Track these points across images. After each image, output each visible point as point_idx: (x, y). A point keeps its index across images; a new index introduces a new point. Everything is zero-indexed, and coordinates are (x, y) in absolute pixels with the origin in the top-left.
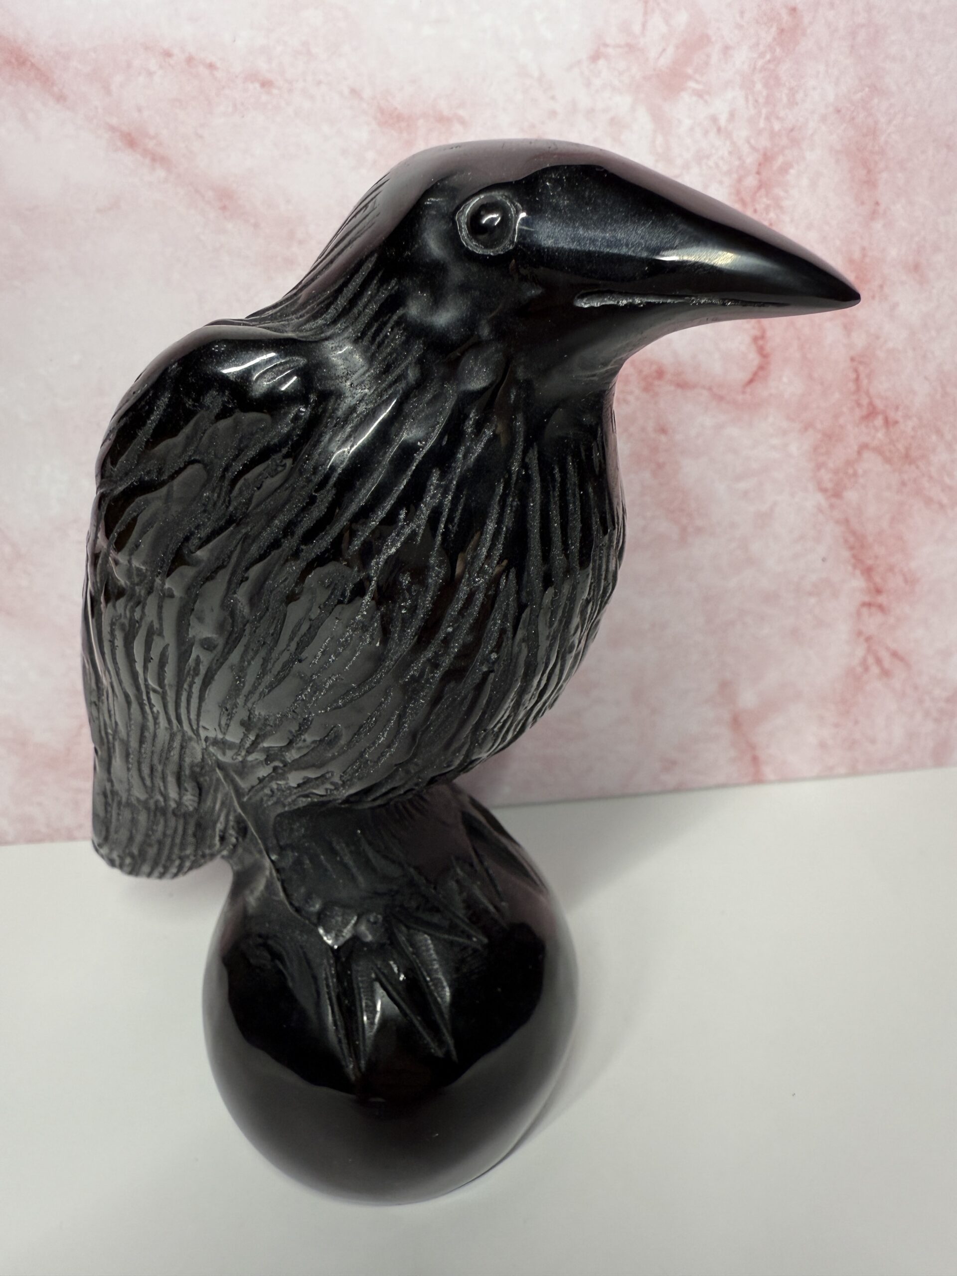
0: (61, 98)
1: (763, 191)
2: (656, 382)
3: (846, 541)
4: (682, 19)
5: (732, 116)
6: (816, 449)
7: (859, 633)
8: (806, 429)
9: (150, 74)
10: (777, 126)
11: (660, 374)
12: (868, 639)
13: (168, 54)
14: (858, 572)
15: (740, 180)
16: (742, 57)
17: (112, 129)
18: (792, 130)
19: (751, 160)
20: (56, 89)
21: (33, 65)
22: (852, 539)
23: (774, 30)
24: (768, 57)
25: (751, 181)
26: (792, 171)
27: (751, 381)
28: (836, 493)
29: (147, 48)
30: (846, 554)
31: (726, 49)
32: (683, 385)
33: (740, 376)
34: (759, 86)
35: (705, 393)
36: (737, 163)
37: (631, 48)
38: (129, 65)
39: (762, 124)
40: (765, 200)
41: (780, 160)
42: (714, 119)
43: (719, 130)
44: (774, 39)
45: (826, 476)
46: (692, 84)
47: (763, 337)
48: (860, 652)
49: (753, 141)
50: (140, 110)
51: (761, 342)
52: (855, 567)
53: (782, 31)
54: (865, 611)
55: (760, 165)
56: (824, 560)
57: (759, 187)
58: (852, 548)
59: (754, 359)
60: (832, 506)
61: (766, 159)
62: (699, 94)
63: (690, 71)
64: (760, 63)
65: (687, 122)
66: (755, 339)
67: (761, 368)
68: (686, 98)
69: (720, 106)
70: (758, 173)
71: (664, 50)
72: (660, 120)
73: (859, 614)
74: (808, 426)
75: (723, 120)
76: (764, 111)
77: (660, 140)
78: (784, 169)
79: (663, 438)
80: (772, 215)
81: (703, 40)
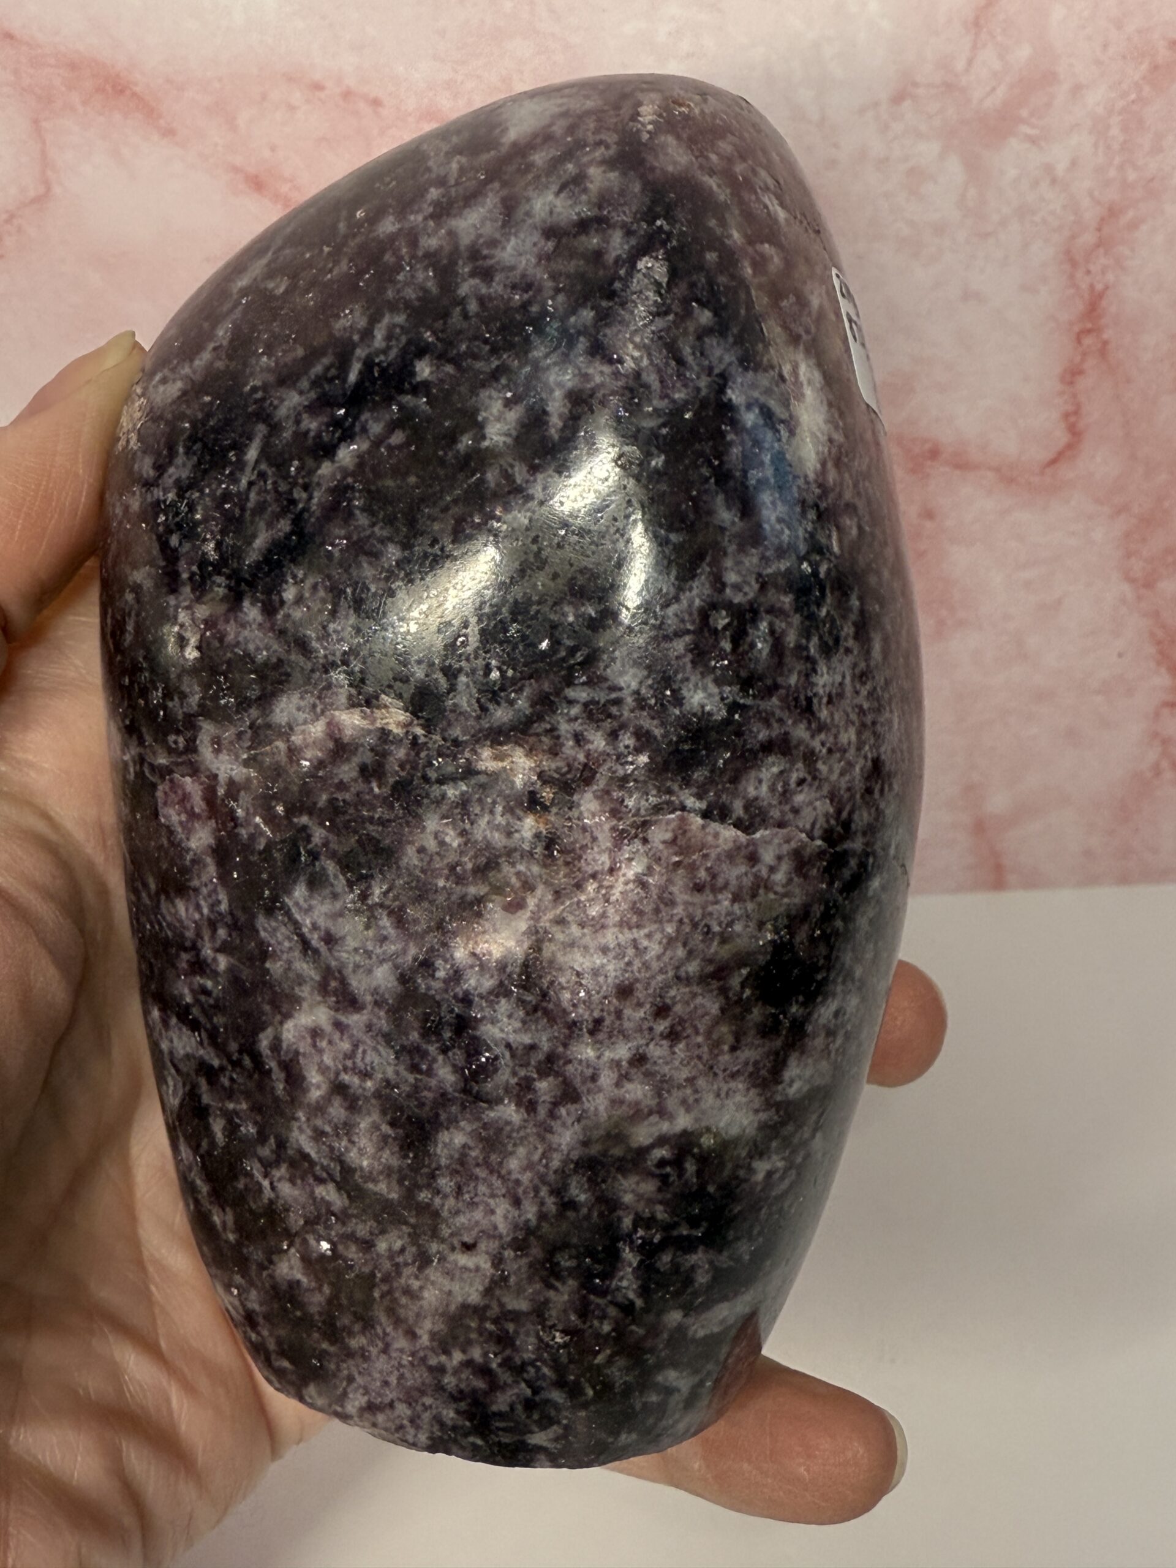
0: (169, 133)
1: (1101, 250)
2: (929, 463)
3: (1152, 634)
4: (1024, 52)
5: (1074, 163)
6: (1127, 535)
7: (1155, 735)
8: (1118, 512)
9: (292, 108)
10: (1132, 176)
11: (934, 453)
12: (1165, 742)
13: (318, 87)
14: (1163, 670)
15: (1073, 237)
16: (1096, 98)
17: (236, 169)
18: (1152, 180)
19: (1091, 214)
20: (162, 122)
21: (134, 94)
22: (1160, 634)
23: (1144, 67)
24: (1133, 96)
25: (1088, 238)
26: (1144, 228)
27: (1053, 462)
28: (1149, 583)
29: (290, 79)
30: (1151, 650)
31: (1077, 89)
32: (962, 464)
33: (1039, 454)
34: (1115, 131)
35: (990, 475)
36: (1072, 218)
37: (949, 87)
38: (264, 97)
39: (1112, 173)
40: (1103, 261)
41: (1131, 214)
42: (1049, 169)
43: (1054, 181)
44: (1144, 78)
45: (1138, 567)
46: (1025, 129)
47: (1076, 413)
48: (1153, 755)
49: (1096, 193)
50: (273, 149)
51: (1072, 419)
52: (1159, 663)
53: (1155, 68)
54: (1166, 711)
55: (1102, 219)
56: (1120, 655)
57: (1098, 245)
58: (1159, 643)
59: (1061, 437)
60: (1139, 598)
61: (1112, 212)
62: (1033, 140)
63: (1024, 113)
64: (1121, 104)
65: (1012, 173)
66: (1066, 416)
67: (1070, 446)
68: (1014, 143)
69: (1059, 155)
70: (1099, 230)
71: (993, 89)
72: (974, 168)
73: (1157, 715)
74: (1121, 510)
75: (1061, 169)
76: (1117, 160)
77: (972, 192)
78: (1134, 225)
79: (929, 524)
80: (1110, 277)
81: (1049, 78)
